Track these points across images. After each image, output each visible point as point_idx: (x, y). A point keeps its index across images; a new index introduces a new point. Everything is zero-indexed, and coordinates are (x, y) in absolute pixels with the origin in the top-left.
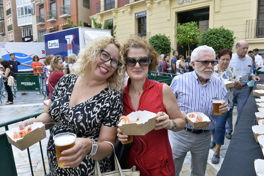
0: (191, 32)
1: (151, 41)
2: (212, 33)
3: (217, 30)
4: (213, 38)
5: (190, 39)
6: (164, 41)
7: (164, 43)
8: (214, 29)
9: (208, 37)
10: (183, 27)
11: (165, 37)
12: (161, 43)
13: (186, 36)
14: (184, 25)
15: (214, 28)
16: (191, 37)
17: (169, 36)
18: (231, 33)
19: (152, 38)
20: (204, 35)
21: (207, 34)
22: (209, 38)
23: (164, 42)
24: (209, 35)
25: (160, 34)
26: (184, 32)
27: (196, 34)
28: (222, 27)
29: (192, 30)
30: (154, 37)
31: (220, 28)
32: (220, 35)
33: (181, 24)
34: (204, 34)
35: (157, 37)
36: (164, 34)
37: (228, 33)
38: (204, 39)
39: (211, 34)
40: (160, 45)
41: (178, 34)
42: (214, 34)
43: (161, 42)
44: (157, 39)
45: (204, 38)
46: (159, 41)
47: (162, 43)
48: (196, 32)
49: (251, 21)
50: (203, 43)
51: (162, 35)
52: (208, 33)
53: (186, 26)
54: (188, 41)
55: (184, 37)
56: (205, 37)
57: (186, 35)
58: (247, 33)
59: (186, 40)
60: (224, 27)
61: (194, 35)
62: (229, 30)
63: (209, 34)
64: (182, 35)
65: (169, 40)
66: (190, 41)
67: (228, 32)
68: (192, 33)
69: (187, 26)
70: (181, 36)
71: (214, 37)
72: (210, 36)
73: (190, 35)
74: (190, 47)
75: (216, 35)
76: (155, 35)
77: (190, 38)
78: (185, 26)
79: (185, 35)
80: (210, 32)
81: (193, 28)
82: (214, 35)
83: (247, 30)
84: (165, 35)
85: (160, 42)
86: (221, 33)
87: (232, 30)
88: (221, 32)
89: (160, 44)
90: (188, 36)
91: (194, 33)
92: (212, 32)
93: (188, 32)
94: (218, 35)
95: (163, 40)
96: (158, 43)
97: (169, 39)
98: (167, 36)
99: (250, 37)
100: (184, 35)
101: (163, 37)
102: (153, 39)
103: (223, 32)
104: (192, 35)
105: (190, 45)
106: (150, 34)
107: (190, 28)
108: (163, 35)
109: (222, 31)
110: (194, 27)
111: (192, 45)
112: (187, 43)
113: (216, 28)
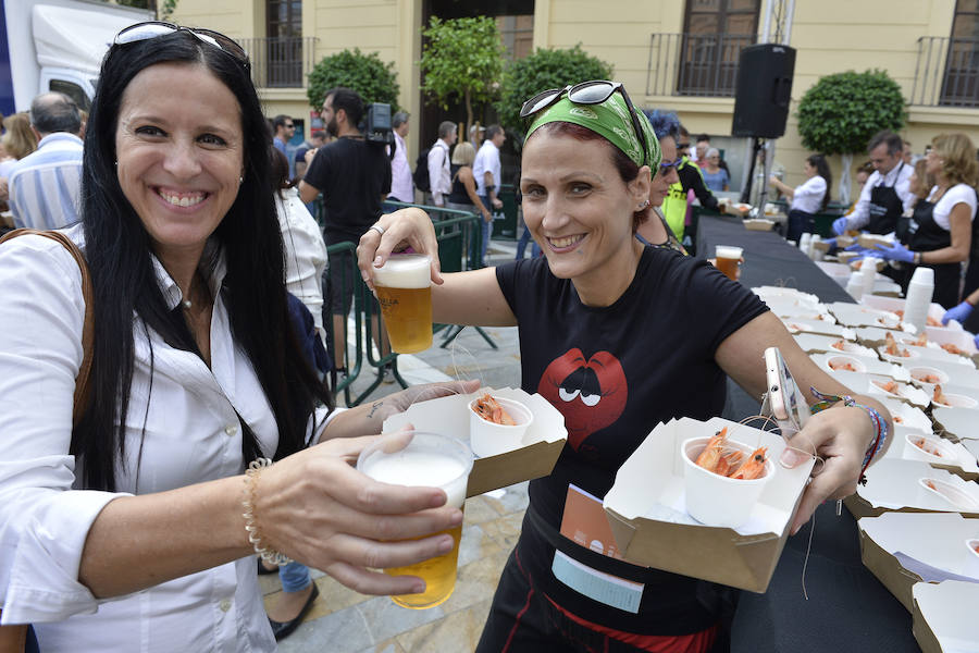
0: (477, 56)
1: (326, 73)
2: (545, 66)
3: (562, 57)
4: (550, 83)
5: (474, 81)
6: (374, 76)
7: (373, 86)
8: (551, 51)
9: (532, 77)
10: (450, 33)
11: (378, 64)
12: (363, 84)
13: (461, 67)
14: (454, 24)
15: (553, 47)
16: (480, 73)
17: (391, 61)
18: (603, 70)
19: (326, 61)
20: (519, 70)
21: (530, 68)
22: (536, 83)
23: (376, 83)
24: (537, 71)
25: (357, 51)
26: (454, 54)
27: (496, 66)
28: (577, 47)
29: (482, 49)
30: (335, 58)
31: (572, 51)
32: (571, 73)
33: (443, 23)
34: (521, 66)
35: (348, 62)
36: (376, 50)
37: (598, 71)
38: (521, 84)
39: (542, 69)
40: (360, 94)
41: (433, 59)
42: (553, 69)
43: (365, 81)
44: (347, 69)
45: (519, 81)
46: (355, 78)
47: (369, 84)
48: (496, 59)
49: (664, 38)
50: (514, 100)
51: (365, 53)
52: (532, 64)
53: (460, 29)
54: (470, 88)
55: (454, 69)
56: (522, 79)
57: (462, 63)
58: (653, 75)
59: (458, 82)
60: (583, 49)
61: (487, 66)
62: (598, 62)
63: (537, 67)
64: (449, 62)
65: (394, 77)
66: (473, 88)
67: (595, 68)
68: (481, 61)
69: (463, 33)
70: (441, 65)
71: (554, 82)
72: (540, 74)
73: (477, 67)
74: (473, 109)
75: (559, 76)
76: (337, 53)
77: (474, 76)
78: (456, 29)
79: (457, 66)
80: (539, 62)
81: (485, 41)
82: (551, 72)
83: (654, 67)
84: (376, 55)
85: (358, 81)
86: (575, 68)
87: (610, 62)
88: (575, 64)
89: (359, 89)
90: (470, 70)
91: (488, 61)
92: (544, 63)
93: (466, 56)
94: (566, 74)
95: (368, 76)
96: (352, 86)
97: (392, 71)
98: (385, 58)
99: (659, 91)
100: (455, 62)
101: (369, 64)
102: (333, 66)
103: (583, 66)
104: (480, 67)
105: (472, 101)
106: (318, 46)
107: (475, 41)
108: (370, 56)
109: (576, 60)
110: (488, 38)
111: (481, 102)
112: (461, 94)
113: (559, 48)
